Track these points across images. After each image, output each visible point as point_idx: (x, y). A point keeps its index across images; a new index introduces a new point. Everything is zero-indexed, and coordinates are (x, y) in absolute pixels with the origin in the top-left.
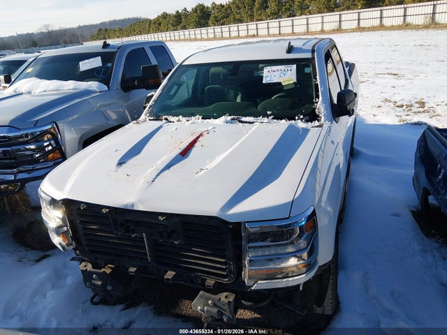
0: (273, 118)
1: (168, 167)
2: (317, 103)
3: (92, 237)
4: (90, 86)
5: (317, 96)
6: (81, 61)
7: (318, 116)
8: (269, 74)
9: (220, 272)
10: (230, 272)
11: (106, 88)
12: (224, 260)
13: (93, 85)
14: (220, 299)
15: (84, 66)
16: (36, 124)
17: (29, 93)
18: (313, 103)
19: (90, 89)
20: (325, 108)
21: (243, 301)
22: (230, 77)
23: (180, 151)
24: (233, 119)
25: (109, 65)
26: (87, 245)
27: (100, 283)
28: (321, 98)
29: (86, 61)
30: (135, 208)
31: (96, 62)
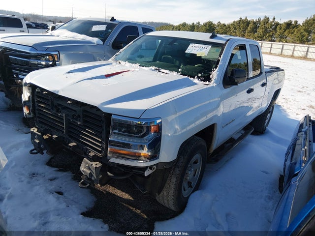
0: (181, 74)
1: (92, 79)
2: (214, 71)
3: (41, 112)
4: (93, 40)
5: (216, 67)
6: (95, 25)
7: (210, 79)
8: (192, 48)
9: (97, 148)
10: (103, 149)
11: (102, 43)
12: (100, 140)
13: (95, 40)
14: (92, 164)
15: (95, 28)
16: (47, 49)
17: (58, 36)
18: (211, 71)
19: (92, 41)
20: (218, 75)
21: (108, 173)
22: (167, 46)
23: (106, 74)
24: (156, 69)
25: (110, 31)
26: (38, 117)
27: (37, 141)
28: (217, 69)
29: (98, 26)
30: (59, 94)
31: (103, 28)
